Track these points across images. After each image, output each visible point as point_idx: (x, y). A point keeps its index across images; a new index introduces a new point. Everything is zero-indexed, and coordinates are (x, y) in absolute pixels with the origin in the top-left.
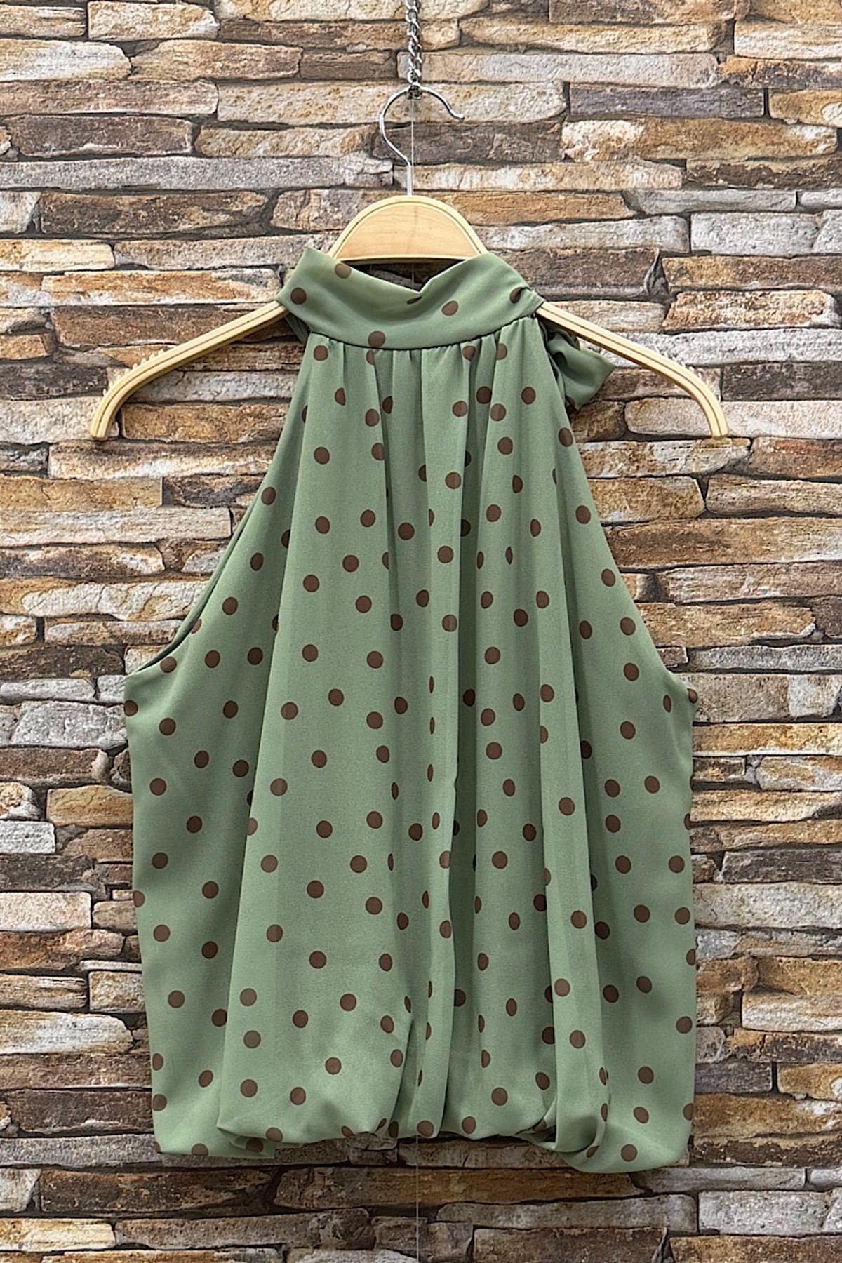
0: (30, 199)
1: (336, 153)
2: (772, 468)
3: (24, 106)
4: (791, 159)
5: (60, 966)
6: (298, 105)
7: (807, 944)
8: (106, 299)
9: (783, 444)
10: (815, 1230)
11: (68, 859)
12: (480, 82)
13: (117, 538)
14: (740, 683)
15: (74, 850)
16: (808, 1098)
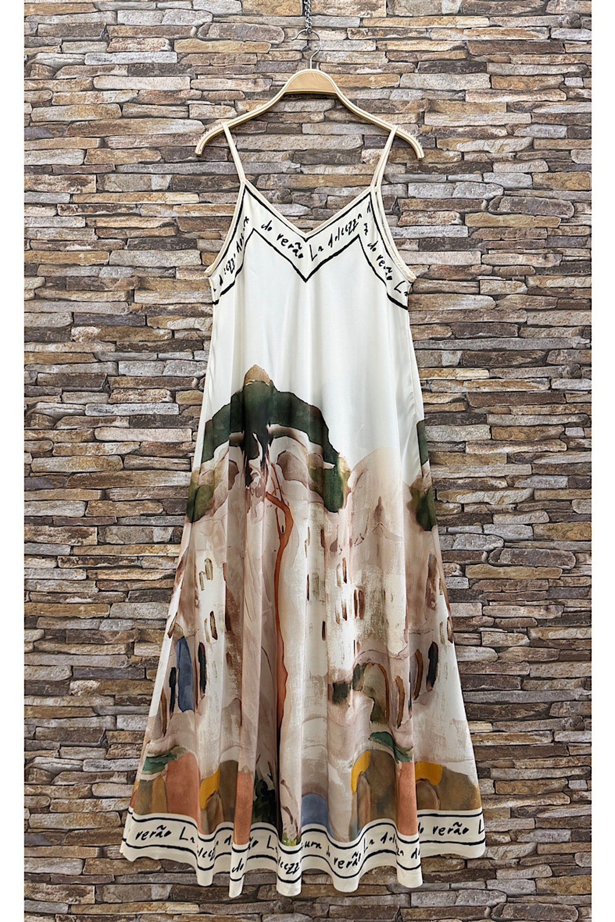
0: (169, 178)
1: (280, 161)
2: (436, 277)
3: (166, 143)
4: (445, 163)
5: (181, 455)
6: (266, 143)
7: (448, 447)
8: (196, 214)
9: (441, 267)
10: (449, 549)
11: (183, 417)
12: (332, 135)
13: (201, 301)
14: (425, 354)
15: (185, 413)
16: (448, 502)
